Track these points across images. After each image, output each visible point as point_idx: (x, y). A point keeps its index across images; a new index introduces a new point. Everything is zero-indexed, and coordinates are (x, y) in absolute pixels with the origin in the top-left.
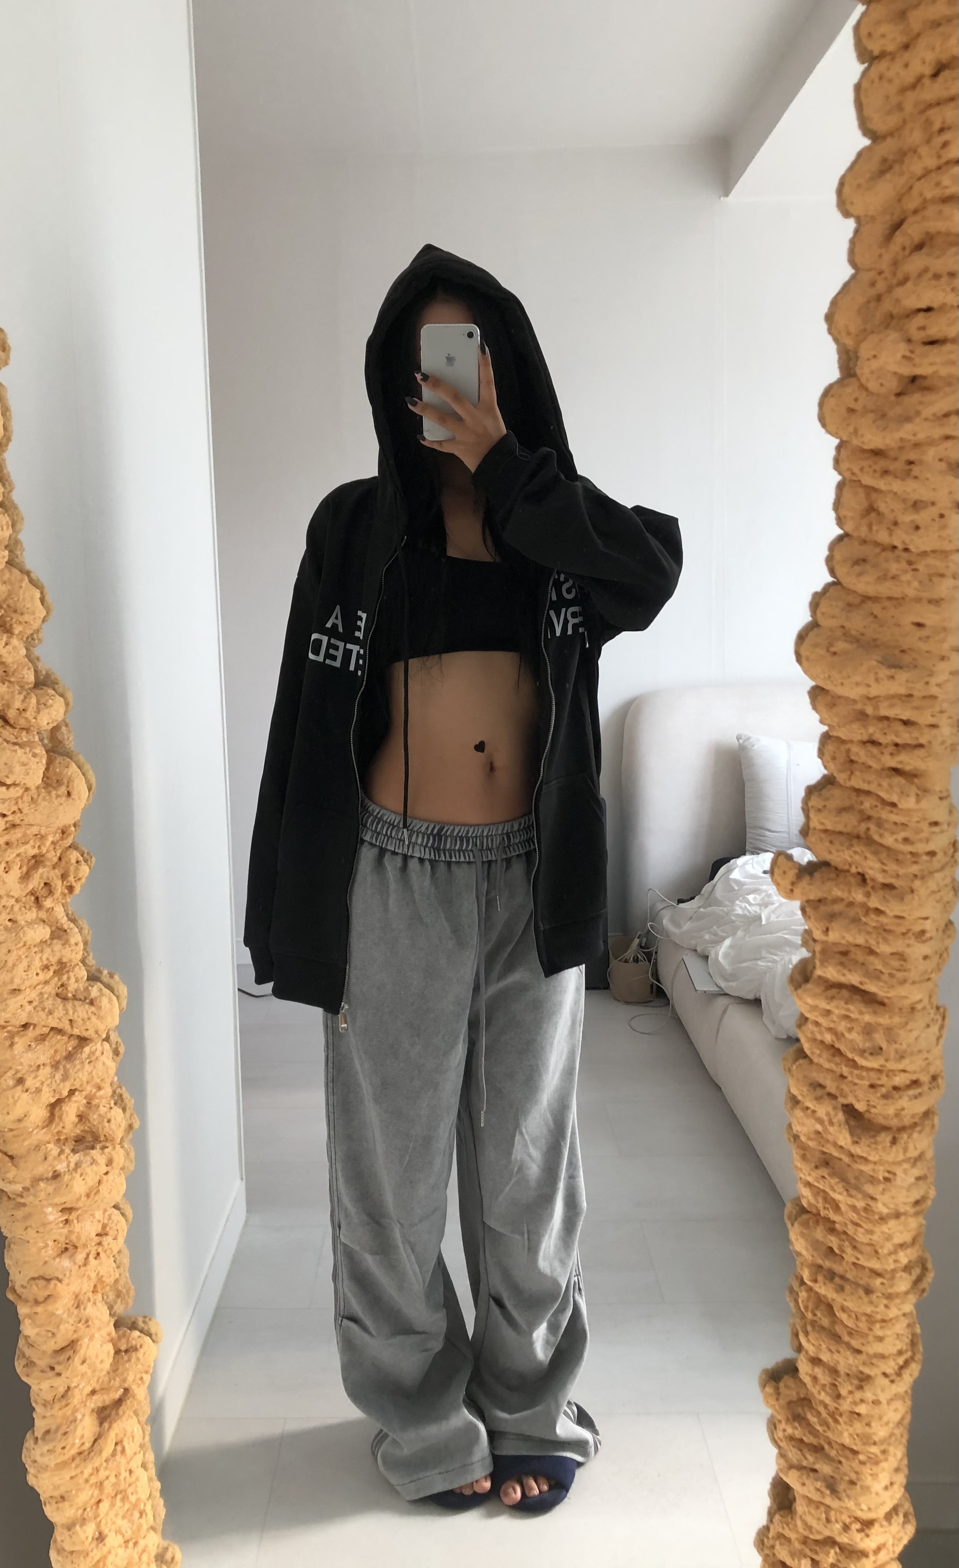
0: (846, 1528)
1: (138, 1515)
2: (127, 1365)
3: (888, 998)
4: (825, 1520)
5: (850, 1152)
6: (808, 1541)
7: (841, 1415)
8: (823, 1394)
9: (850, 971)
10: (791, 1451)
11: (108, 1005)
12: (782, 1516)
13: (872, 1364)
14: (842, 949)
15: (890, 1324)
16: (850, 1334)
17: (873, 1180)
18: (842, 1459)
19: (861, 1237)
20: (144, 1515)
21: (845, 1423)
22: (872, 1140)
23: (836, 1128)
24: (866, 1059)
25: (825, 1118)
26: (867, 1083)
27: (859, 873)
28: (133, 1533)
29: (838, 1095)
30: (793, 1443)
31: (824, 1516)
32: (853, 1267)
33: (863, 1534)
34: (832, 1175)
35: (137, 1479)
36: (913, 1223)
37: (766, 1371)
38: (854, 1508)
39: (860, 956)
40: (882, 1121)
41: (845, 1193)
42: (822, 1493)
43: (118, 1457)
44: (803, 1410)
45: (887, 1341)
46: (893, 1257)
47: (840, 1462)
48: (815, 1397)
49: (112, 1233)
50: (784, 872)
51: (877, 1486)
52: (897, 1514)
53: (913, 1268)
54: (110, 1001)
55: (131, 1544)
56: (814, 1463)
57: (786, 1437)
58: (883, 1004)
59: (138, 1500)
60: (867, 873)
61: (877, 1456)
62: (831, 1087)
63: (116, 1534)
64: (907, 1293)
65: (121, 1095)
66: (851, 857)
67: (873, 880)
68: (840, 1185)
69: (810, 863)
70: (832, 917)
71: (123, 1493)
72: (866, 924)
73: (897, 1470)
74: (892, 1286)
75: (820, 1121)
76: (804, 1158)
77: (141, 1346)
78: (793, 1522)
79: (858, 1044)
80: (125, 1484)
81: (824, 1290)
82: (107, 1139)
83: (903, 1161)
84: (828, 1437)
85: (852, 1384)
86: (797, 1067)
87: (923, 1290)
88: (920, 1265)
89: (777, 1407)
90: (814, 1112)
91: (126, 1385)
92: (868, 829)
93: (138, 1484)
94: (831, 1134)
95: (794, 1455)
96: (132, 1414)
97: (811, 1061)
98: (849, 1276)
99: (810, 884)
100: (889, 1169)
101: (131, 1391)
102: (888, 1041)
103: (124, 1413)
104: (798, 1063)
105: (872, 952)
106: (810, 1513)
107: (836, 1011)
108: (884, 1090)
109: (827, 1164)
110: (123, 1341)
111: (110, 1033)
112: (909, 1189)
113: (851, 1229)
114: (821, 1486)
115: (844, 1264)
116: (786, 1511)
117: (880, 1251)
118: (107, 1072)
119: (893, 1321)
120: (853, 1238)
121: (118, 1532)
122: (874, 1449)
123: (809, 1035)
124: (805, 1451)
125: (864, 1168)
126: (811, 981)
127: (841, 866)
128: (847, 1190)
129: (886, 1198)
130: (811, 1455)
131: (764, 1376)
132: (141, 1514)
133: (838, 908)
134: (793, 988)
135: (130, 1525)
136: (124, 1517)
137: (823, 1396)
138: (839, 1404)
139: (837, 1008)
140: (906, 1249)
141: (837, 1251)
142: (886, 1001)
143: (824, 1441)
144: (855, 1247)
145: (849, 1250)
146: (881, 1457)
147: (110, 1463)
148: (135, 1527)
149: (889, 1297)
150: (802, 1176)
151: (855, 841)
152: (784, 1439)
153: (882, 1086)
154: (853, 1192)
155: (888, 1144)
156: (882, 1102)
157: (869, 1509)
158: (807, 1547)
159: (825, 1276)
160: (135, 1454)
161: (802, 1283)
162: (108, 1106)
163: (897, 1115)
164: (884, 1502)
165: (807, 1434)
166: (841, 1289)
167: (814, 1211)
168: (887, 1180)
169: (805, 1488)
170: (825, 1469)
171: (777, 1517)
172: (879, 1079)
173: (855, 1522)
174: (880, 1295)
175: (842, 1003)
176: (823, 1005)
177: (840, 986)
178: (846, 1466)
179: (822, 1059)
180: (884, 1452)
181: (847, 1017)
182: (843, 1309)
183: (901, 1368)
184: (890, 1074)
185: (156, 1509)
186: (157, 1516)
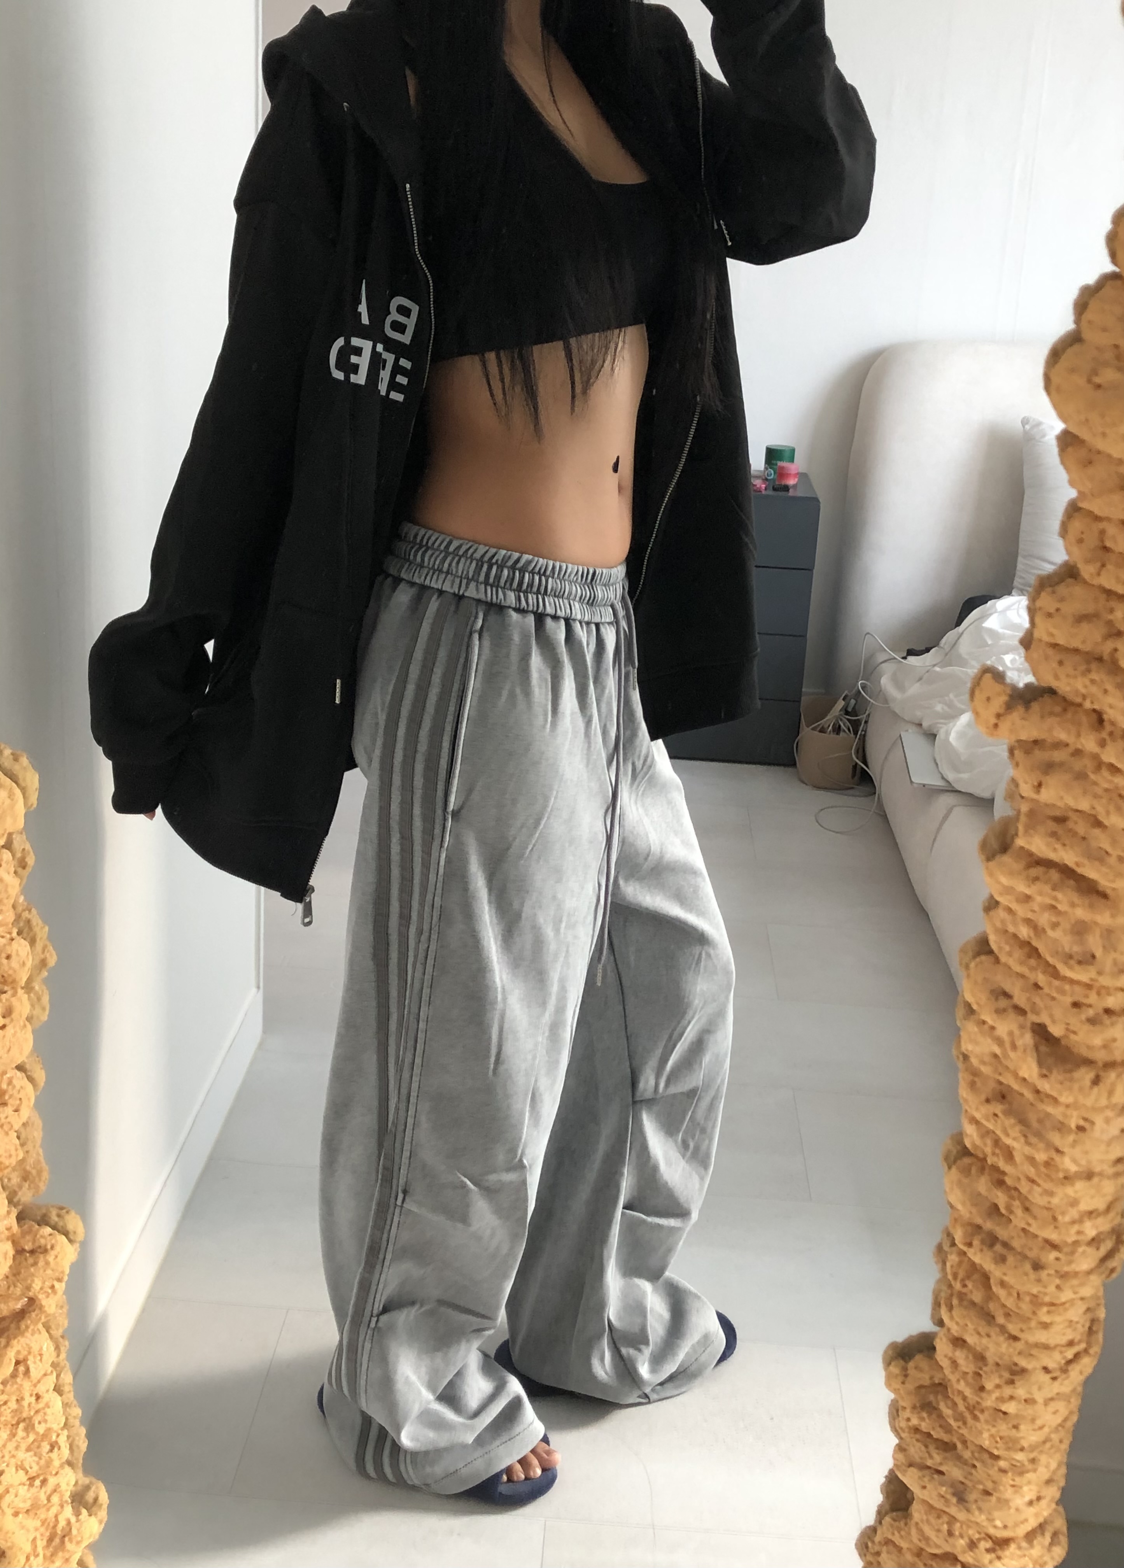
0: (972, 1545)
1: (48, 1447)
2: (32, 1270)
3: (1114, 889)
4: (946, 1532)
5: (1035, 1086)
6: (924, 1553)
7: (982, 1411)
8: (962, 1383)
9: (1064, 845)
10: (914, 1446)
12: (894, 1520)
13: (1031, 1355)
14: (1058, 813)
15: (1061, 1309)
16: (1007, 1315)
17: (1061, 1127)
18: (977, 1464)
19: (1037, 1198)
20: (56, 1449)
21: (987, 1422)
22: (1068, 1075)
23: (1019, 1053)
24: (1071, 968)
25: (1006, 1039)
26: (1068, 1000)
27: (1094, 710)
28: (40, 1468)
29: (1027, 1009)
30: (918, 1436)
31: (945, 1527)
32: (1022, 1234)
33: (993, 1555)
34: (1008, 1113)
35: (47, 1406)
36: (1109, 1188)
37: (894, 1346)
38: (985, 1524)
39: (1081, 828)
40: (1084, 1052)
41: (1022, 1140)
42: (947, 1501)
43: (19, 1380)
44: (936, 1398)
45: (1055, 1329)
46: (1076, 1227)
47: (974, 1466)
48: (952, 1386)
49: (13, 1103)
50: (988, 699)
51: (1019, 1501)
52: (1043, 1534)
53: (1104, 1240)
55: (37, 1483)
56: (941, 1464)
57: (910, 1428)
58: (1104, 896)
59: (49, 1430)
60: (1106, 713)
61: (1023, 1465)
62: (1020, 999)
63: (17, 1470)
64: (1089, 1272)
65: (28, 921)
66: (1086, 687)
67: (1113, 723)
68: (1018, 1128)
69: (1028, 686)
70: (1049, 767)
71: (27, 1421)
72: (1095, 783)
73: (1049, 1482)
74: (1070, 1262)
75: (999, 1041)
76: (972, 1085)
77: (52, 1247)
78: (906, 1529)
79: (1063, 947)
80: (30, 1410)
81: (980, 1257)
83: (1107, 1107)
84: (963, 1435)
85: (1001, 1376)
86: (976, 966)
87: (1112, 1270)
88: (1114, 1237)
89: (902, 1392)
90: (993, 1028)
91: (31, 1294)
92: (1116, 650)
93: (48, 1411)
94: (1012, 1060)
95: (916, 1450)
96: (40, 1326)
97: (997, 960)
98: (1016, 1244)
99: (1023, 719)
100: (1086, 1116)
101: (37, 1302)
102: (1104, 947)
103: (27, 1327)
104: (978, 960)
105: (1098, 824)
106: (928, 1521)
107: (1039, 899)
108: (1091, 1012)
109: (1003, 1097)
110: (28, 1238)
111: (14, 839)
112: (1109, 1143)
113: (1024, 1187)
114: (946, 1492)
115: (1011, 1226)
116: (899, 1513)
117: (1060, 1218)
119: (1067, 1305)
120: (1026, 1198)
121: (20, 1467)
122: (1020, 1456)
123: (998, 924)
124: (932, 1448)
125: (1050, 1109)
126: (1010, 851)
127: (1071, 697)
128: (1025, 1136)
129: (1077, 1152)
130: (938, 1454)
131: (890, 1352)
132: (53, 1446)
133: (1058, 756)
134: (983, 857)
135: (36, 1459)
136: (28, 1449)
137: (962, 1386)
138: (981, 1398)
139: (1041, 894)
140: (1096, 1218)
141: (1003, 1211)
142: (1109, 892)
143: (958, 1439)
144: (1027, 1209)
145: (1019, 1212)
146: (1030, 1466)
147: (8, 1386)
148: (42, 1462)
149: (1064, 1276)
150: (967, 1108)
151: (1094, 666)
152: (907, 1430)
153: (1090, 1006)
154: (1033, 1140)
155: (1087, 1082)
156: (1087, 1027)
157: (1005, 1527)
158: (920, 1560)
159: (983, 1242)
160: (45, 1375)
161: (953, 1244)
162: (8, 936)
163: (1105, 1047)
164: (1026, 1520)
165: (939, 1429)
166: (1001, 1260)
167: (981, 1155)
168: (1081, 1129)
169: (925, 1492)
170: (955, 1472)
171: (887, 1519)
172: (1087, 996)
173: (984, 1539)
174: (1052, 1272)
175: (1047, 888)
176: (1022, 888)
177: (1048, 864)
178: (980, 1472)
179: (1012, 959)
180: (1033, 1461)
181: (1053, 907)
182: (1003, 1284)
183: (1069, 1362)
184: (1103, 992)
185: (74, 1440)
186: (75, 1448)
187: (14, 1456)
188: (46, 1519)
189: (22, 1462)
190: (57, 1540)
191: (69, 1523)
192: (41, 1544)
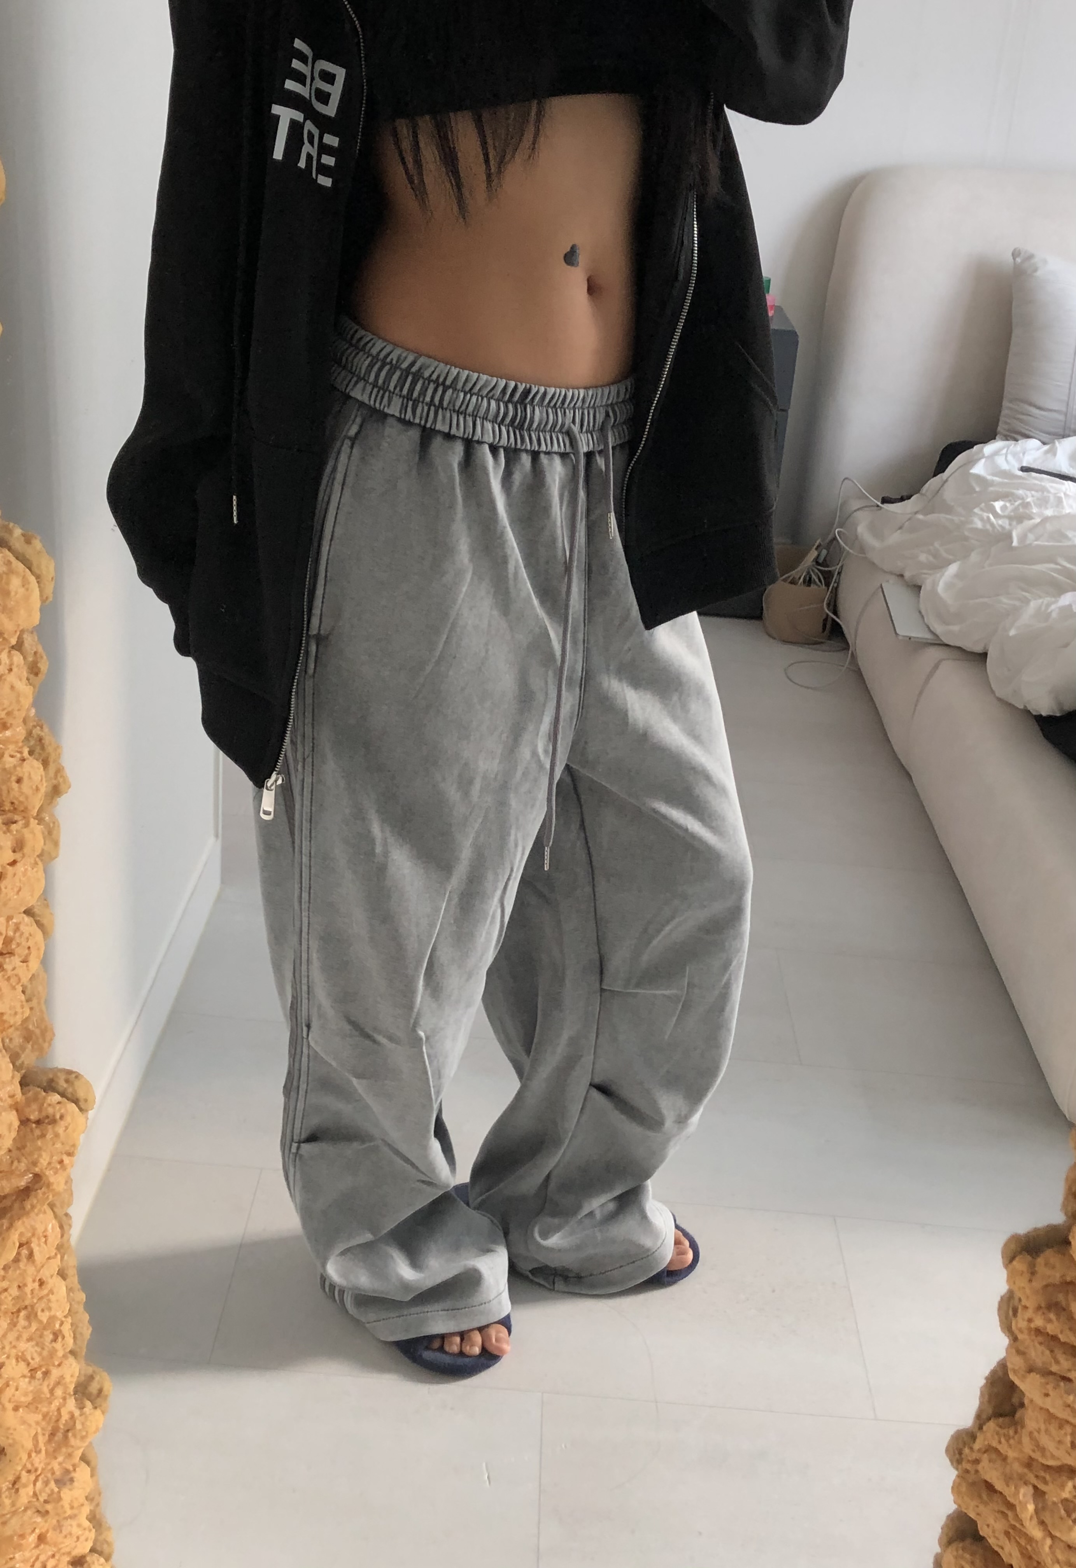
1: (51, 1337)
2: (39, 1143)
4: (1069, 1445)
6: (1034, 1463)
10: (1033, 1348)
11: (22, 591)
12: (1000, 1426)
20: (60, 1339)
28: (43, 1359)
30: (1040, 1339)
31: (1068, 1439)
35: (51, 1292)
37: (1015, 1238)
43: (22, 1265)
44: (1065, 1297)
49: (21, 952)
54: (25, 583)
55: (39, 1374)
56: (1069, 1370)
57: (1028, 1328)
59: (52, 1319)
63: (17, 1362)
65: (40, 739)
71: (29, 1308)
77: (62, 1117)
78: (1015, 1436)
80: (33, 1298)
82: (15, 809)
89: (1028, 1291)
91: (37, 1170)
93: (52, 1297)
95: (1039, 1354)
96: (46, 1207)
101: (44, 1179)
103: (33, 1207)
106: (1045, 1430)
110: (34, 1106)
111: (25, 636)
116: (1007, 1419)
118: (18, 702)
121: (21, 1358)
124: (1058, 1353)
131: (1011, 1245)
132: (56, 1335)
135: (39, 1349)
136: (30, 1339)
147: (10, 1272)
148: (45, 1353)
152: (1026, 1331)
158: (1031, 1470)
160: (49, 1258)
162: (19, 755)
165: (1068, 1332)
171: (990, 1425)
185: (77, 1327)
186: (78, 1336)
187: (15, 1347)
188: (48, 1413)
189: (23, 1353)
190: (59, 1436)
191: (72, 1416)
192: (42, 1440)
